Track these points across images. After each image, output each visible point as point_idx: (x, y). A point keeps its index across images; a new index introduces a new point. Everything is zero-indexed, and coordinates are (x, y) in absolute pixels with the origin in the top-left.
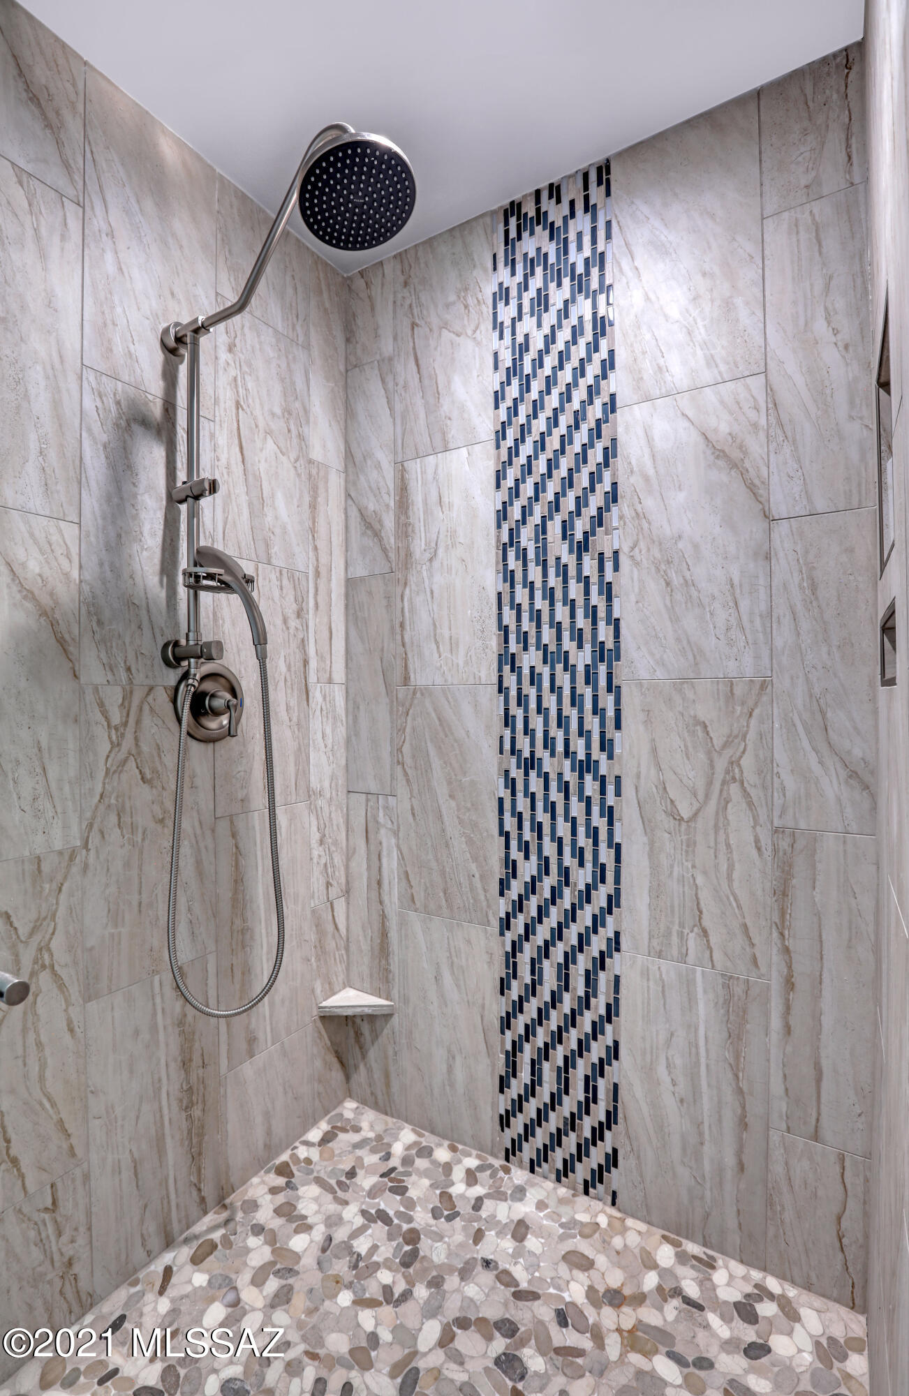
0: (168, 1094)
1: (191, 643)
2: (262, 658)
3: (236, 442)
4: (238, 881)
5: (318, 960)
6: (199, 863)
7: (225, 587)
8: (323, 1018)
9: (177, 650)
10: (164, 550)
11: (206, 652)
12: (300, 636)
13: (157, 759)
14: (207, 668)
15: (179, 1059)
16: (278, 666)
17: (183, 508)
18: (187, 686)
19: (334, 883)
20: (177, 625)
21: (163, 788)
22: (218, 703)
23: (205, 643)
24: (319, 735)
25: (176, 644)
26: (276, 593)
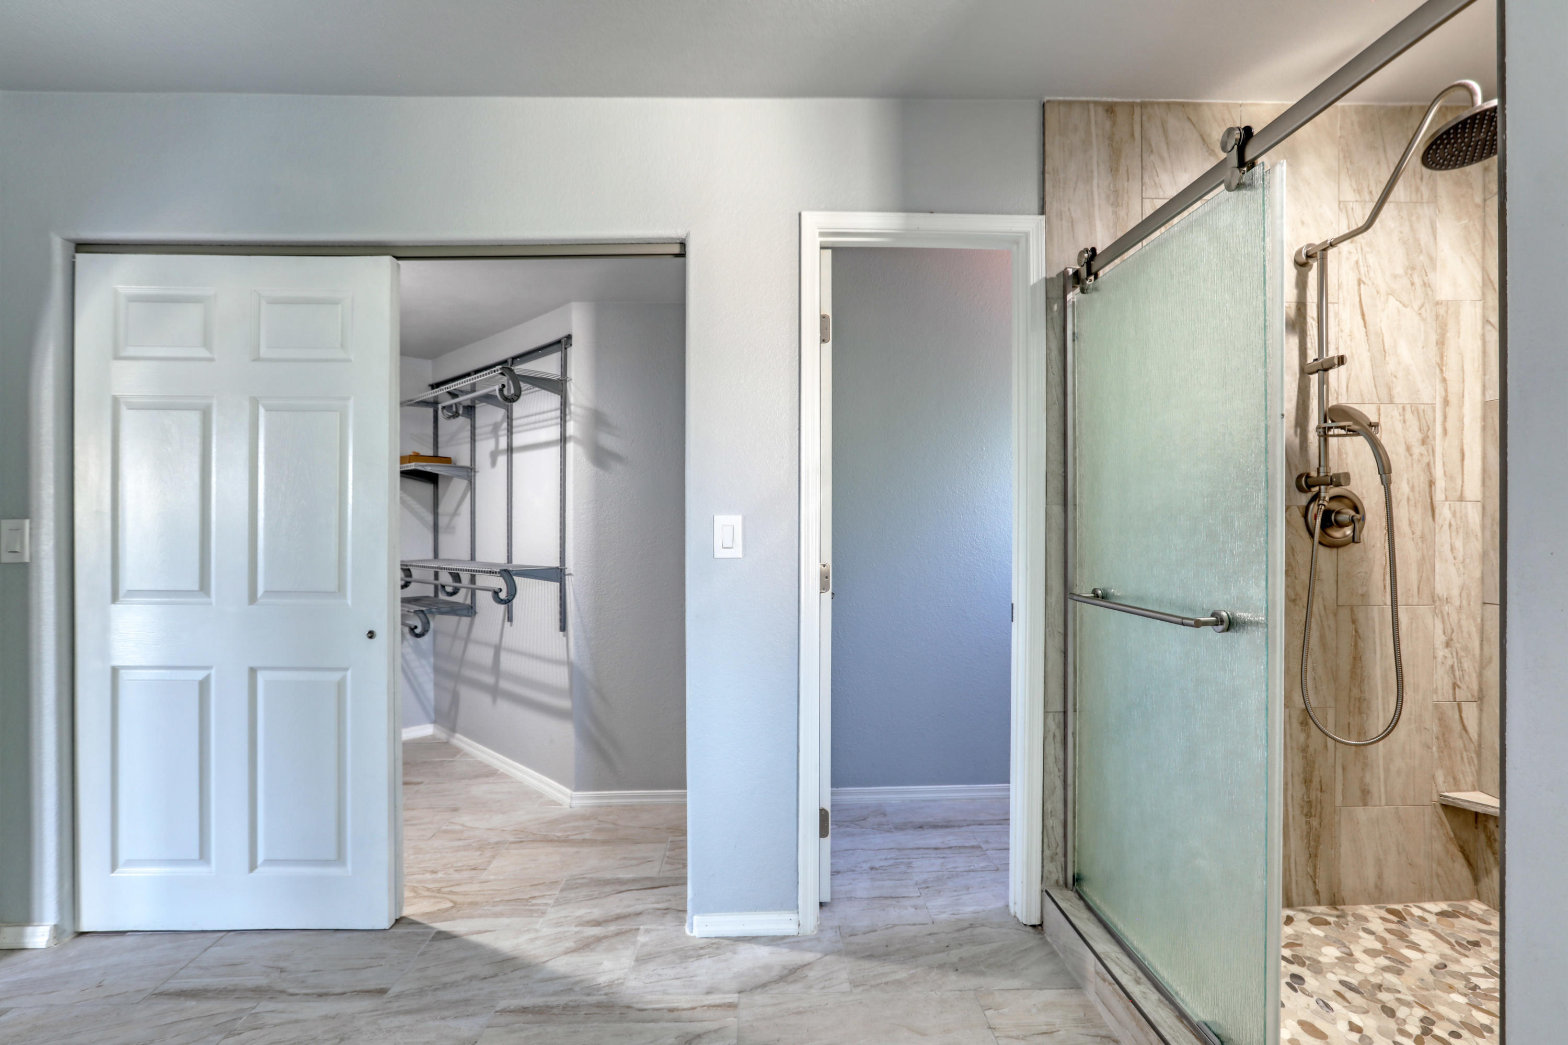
0: (1292, 797)
1: (1322, 474)
2: (1386, 482)
3: (1359, 311)
4: (1357, 659)
5: (1440, 750)
6: (1322, 637)
7: (1352, 432)
8: (1445, 807)
9: (1309, 480)
10: (1298, 409)
11: (1336, 481)
12: (1426, 460)
13: (1291, 557)
14: (1334, 491)
15: (1302, 776)
16: (1401, 487)
17: (1315, 378)
18: (1319, 505)
19: (1463, 686)
20: (1307, 461)
21: (1296, 577)
22: (1343, 518)
23: (1334, 475)
24: (1447, 548)
25: (1308, 476)
26: (1399, 427)
